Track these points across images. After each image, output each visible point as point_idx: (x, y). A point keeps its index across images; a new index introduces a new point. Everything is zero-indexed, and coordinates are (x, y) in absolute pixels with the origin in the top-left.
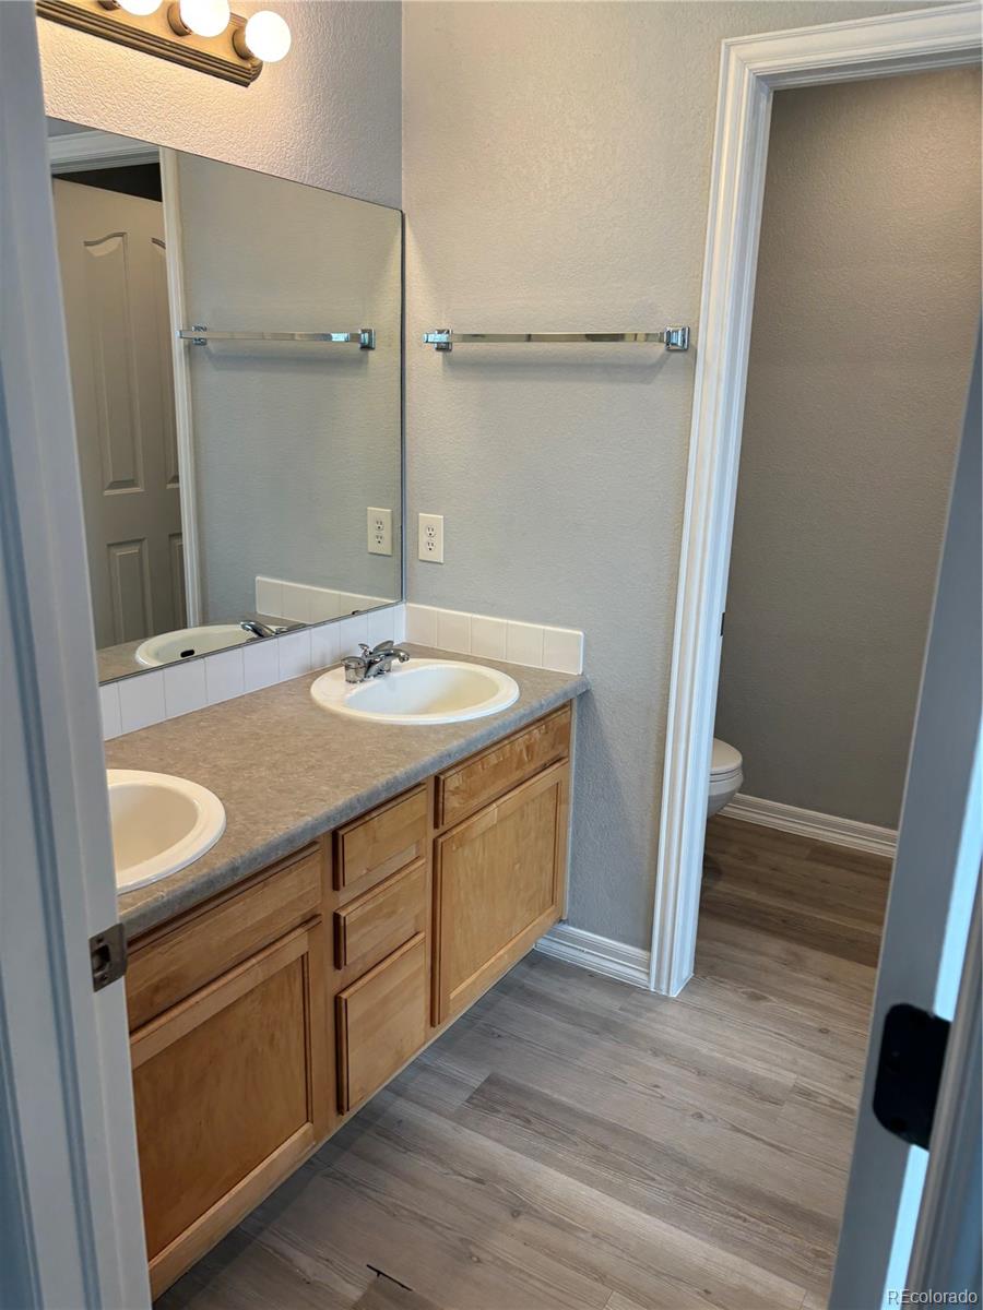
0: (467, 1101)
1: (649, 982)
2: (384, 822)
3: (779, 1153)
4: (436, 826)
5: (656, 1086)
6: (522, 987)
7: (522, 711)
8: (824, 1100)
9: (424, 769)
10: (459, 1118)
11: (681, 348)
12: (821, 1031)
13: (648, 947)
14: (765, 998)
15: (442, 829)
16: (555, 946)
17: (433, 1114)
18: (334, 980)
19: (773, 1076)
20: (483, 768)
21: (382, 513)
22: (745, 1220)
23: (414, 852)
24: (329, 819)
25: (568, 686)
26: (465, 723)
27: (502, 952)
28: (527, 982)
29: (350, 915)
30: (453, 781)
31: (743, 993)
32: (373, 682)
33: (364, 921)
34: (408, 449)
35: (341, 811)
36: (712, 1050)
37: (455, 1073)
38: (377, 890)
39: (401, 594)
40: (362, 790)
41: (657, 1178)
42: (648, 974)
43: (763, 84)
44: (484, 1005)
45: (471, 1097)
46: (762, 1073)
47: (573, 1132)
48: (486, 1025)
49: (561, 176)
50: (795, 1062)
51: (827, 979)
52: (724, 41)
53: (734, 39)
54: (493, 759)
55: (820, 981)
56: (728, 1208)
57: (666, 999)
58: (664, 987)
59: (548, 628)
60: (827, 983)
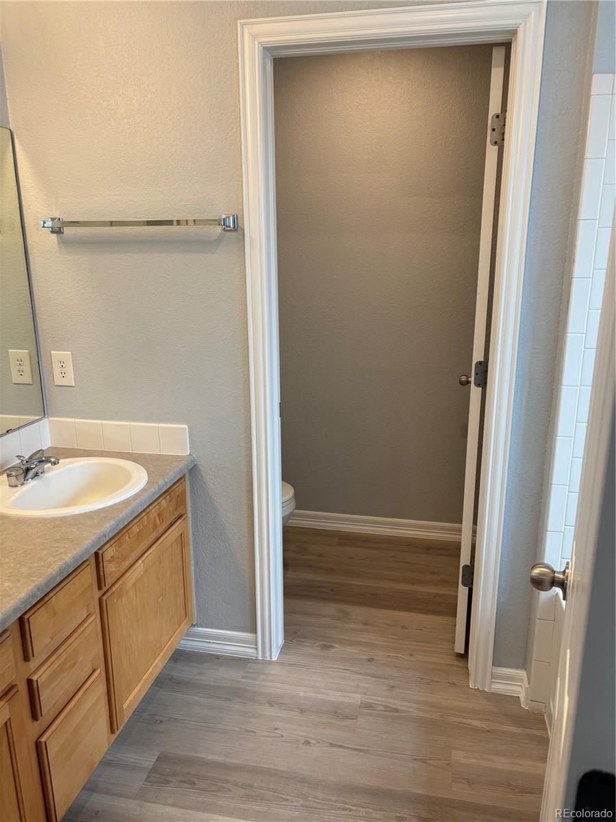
0: (145, 781)
1: (258, 654)
2: (60, 600)
3: (361, 754)
4: (100, 588)
5: (276, 729)
6: (171, 679)
7: (152, 490)
8: (381, 708)
9: (87, 550)
10: (141, 796)
11: (234, 228)
12: (369, 660)
13: (254, 631)
14: (332, 646)
15: (104, 589)
16: (190, 643)
17: (121, 799)
18: (34, 728)
19: (347, 700)
20: (129, 537)
21: (19, 354)
22: (350, 810)
23: (85, 612)
24: (15, 610)
25: (182, 465)
26: (111, 507)
27: (157, 661)
28: (174, 674)
29: (40, 677)
30: (109, 553)
31: (318, 646)
32: (32, 484)
33: (52, 678)
34: (36, 305)
35: (24, 602)
36: (306, 692)
37: (133, 760)
38: (60, 651)
39: (44, 412)
40: (41, 579)
41: (289, 797)
42: (256, 649)
43: (267, 53)
44: (148, 700)
45: (148, 777)
46: (340, 699)
47: (226, 781)
48: (150, 715)
49: (133, 108)
50: (358, 686)
51: (365, 624)
52: (239, 21)
53: (245, 21)
54: (136, 529)
55: (361, 626)
56: (338, 805)
57: (270, 663)
58: (268, 655)
59: (161, 425)
60: (366, 627)
